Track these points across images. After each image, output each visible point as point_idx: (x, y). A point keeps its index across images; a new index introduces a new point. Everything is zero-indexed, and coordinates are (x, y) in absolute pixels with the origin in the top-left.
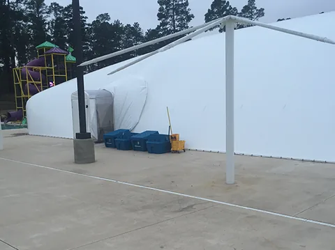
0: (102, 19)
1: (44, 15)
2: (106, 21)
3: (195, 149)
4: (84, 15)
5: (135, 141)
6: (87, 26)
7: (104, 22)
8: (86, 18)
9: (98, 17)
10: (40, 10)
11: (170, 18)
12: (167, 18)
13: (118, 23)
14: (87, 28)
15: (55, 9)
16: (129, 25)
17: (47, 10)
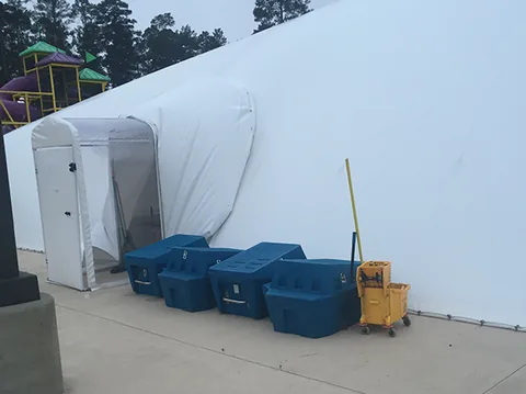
0: (161, 24)
1: (64, 20)
2: (168, 27)
3: (445, 313)
4: (130, 17)
5: (225, 283)
6: (135, 36)
7: (165, 30)
8: (134, 21)
9: (153, 21)
10: (57, 11)
11: (275, 18)
12: (270, 18)
13: (187, 31)
14: (136, 39)
15: (82, 10)
16: (205, 33)
17: (70, 11)
